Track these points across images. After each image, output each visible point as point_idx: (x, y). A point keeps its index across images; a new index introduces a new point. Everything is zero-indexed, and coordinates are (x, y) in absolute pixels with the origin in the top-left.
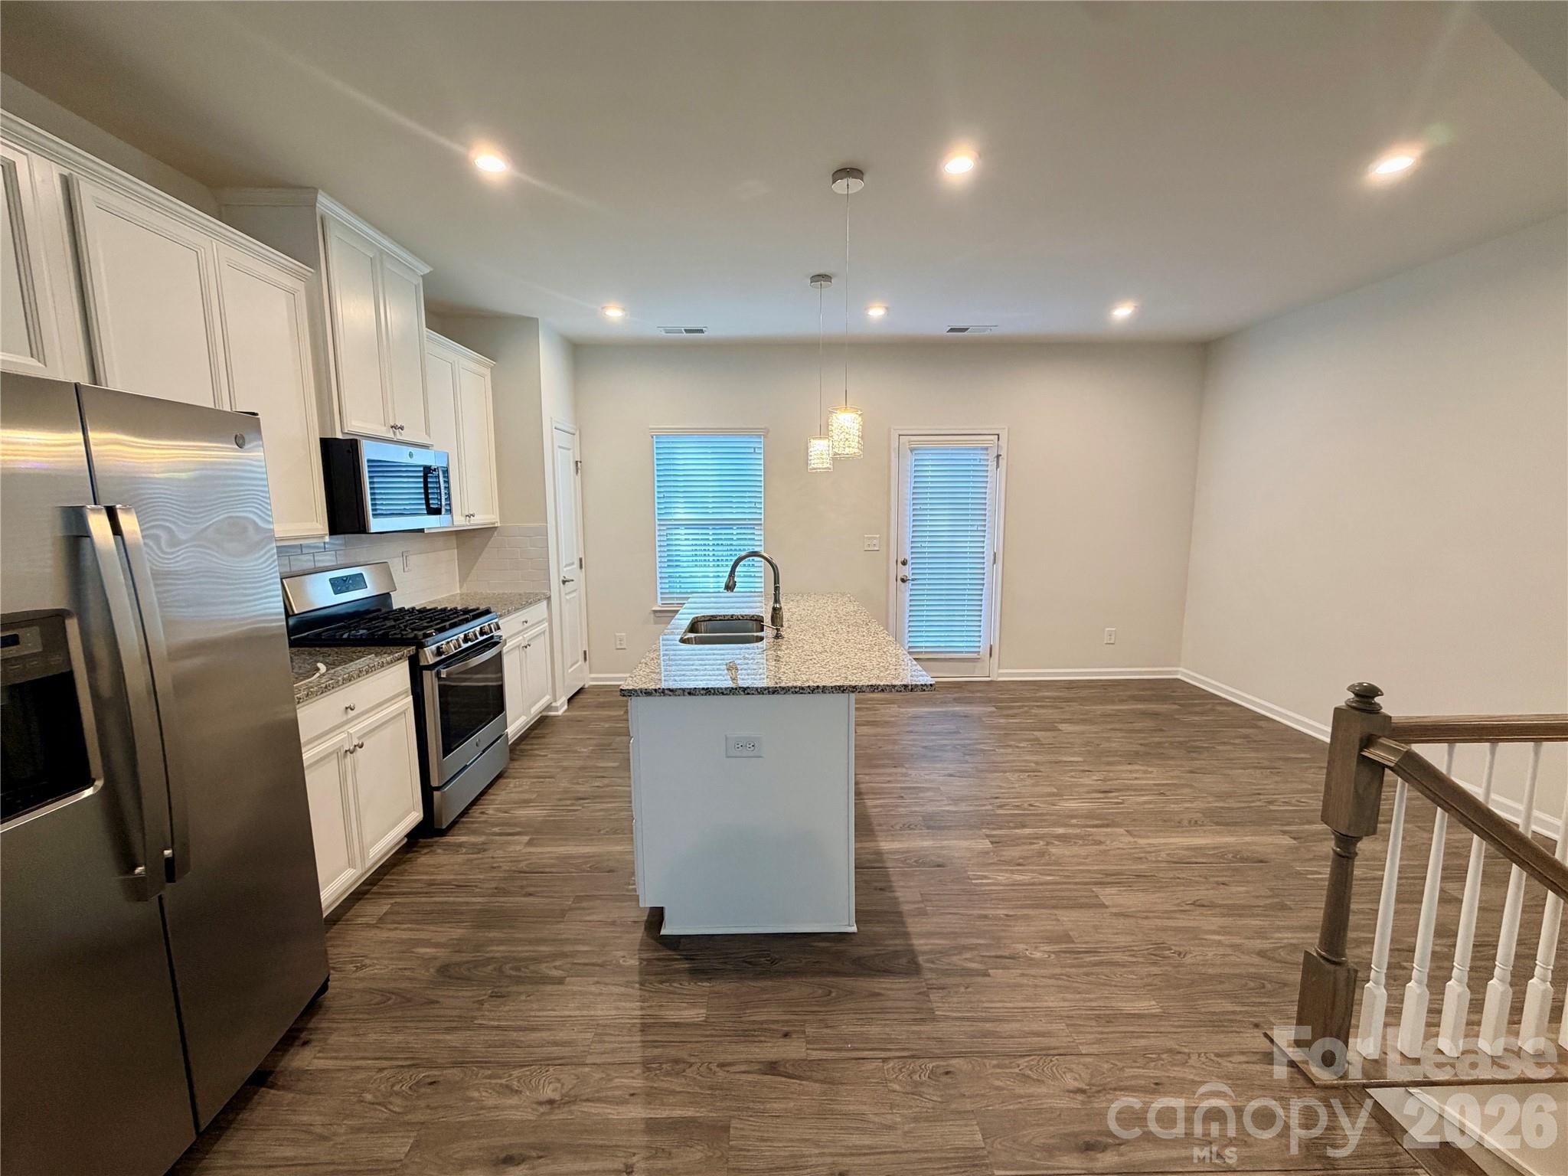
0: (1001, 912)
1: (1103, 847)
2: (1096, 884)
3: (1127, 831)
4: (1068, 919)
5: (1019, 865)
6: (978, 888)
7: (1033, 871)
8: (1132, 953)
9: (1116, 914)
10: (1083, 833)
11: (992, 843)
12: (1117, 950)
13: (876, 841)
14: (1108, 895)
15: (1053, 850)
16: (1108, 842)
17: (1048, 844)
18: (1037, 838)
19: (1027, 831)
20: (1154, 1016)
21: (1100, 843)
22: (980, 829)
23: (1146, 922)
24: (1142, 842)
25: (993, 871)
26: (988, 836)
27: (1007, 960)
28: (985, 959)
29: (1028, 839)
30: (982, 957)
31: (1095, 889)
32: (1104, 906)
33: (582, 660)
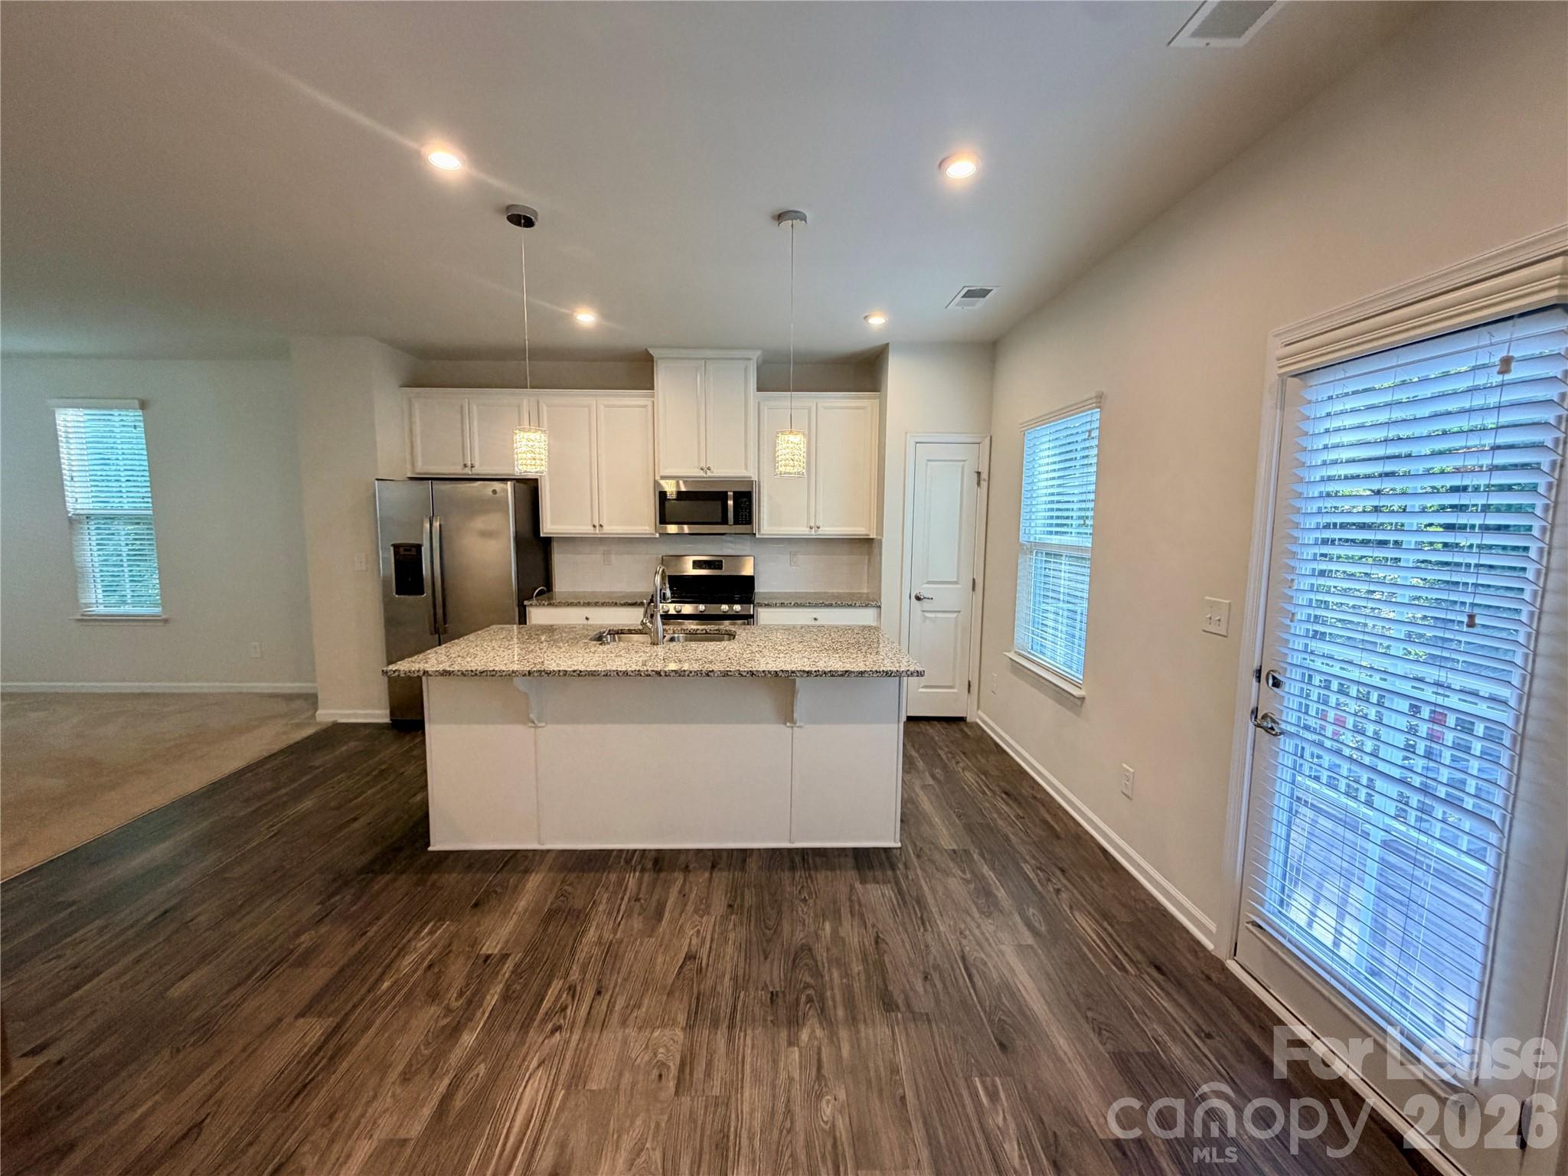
0: (373, 930)
1: (393, 1075)
2: (338, 1027)
3: (403, 1142)
4: (317, 976)
5: (431, 966)
6: (419, 924)
7: (409, 975)
8: (229, 1007)
9: (280, 1020)
10: (443, 1067)
11: (488, 957)
12: (244, 999)
13: (550, 869)
14: (315, 1030)
15: (434, 1010)
16: (399, 1089)
17: (448, 1010)
18: (470, 1002)
19: (493, 999)
20: (168, 989)
21: (406, 1078)
23: (241, 1043)
24: (364, 1147)
25: (436, 943)
27: (814, 1070)
28: (816, 1049)
29: (474, 994)
30: (819, 1049)
31: (330, 1022)
32: (302, 1015)
33: (960, 689)
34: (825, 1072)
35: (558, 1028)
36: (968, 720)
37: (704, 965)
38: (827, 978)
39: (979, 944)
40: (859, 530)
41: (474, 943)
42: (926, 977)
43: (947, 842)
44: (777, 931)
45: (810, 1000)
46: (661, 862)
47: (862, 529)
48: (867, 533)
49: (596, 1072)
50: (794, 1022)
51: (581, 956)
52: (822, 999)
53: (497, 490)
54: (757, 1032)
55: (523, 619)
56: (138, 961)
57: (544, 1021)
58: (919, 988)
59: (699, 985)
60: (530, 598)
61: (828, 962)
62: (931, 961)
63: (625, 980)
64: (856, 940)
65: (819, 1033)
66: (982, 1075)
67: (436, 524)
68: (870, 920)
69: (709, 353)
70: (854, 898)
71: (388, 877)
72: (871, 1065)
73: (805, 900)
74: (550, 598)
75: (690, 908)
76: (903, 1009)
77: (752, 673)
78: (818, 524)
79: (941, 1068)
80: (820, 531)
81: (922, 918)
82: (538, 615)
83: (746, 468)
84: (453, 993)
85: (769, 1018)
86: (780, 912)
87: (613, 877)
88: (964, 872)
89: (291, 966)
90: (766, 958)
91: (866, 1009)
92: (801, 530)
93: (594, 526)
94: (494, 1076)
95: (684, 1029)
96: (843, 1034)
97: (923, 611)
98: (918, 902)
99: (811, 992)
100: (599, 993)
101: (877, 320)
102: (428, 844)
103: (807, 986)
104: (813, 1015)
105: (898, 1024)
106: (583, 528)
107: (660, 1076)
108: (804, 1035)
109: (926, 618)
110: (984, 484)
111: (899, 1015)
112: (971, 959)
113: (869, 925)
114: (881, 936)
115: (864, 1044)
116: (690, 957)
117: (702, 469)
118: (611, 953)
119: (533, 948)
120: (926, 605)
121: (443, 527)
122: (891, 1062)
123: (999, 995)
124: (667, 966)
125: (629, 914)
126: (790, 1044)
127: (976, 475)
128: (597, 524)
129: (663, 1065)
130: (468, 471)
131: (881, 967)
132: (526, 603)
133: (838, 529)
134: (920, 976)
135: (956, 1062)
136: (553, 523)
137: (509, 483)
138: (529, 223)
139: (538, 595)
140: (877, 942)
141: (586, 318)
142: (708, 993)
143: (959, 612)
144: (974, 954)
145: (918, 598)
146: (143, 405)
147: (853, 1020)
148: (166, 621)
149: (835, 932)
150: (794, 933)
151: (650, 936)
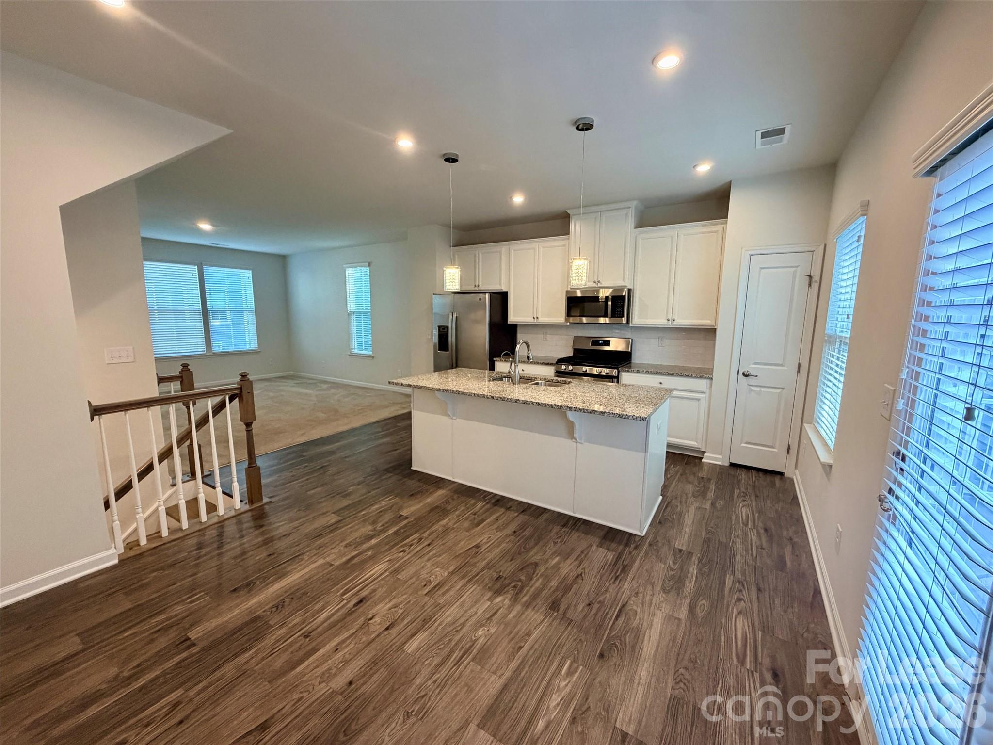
0: (372, 493)
1: (344, 543)
2: (340, 521)
3: (332, 565)
4: (346, 502)
5: (381, 512)
6: (388, 495)
7: (371, 512)
8: (318, 503)
9: (327, 512)
10: (359, 547)
11: (401, 516)
12: (323, 502)
13: (450, 490)
14: (333, 519)
15: (370, 527)
16: (342, 548)
17: (375, 529)
18: (383, 529)
19: (391, 532)
20: (308, 491)
21: (346, 546)
22: (415, 519)
23: (313, 515)
24: (321, 561)
25: (388, 504)
26: (407, 518)
27: (489, 615)
28: (498, 608)
29: (386, 527)
30: (500, 608)
31: (340, 518)
32: (334, 513)
33: (779, 449)
34: (494, 618)
35: (404, 551)
36: (785, 475)
37: (480, 552)
38: (533, 582)
39: (642, 604)
40: (707, 322)
41: (401, 508)
42: (590, 604)
43: (681, 543)
44: (528, 551)
45: (515, 587)
46: (499, 501)
47: (709, 321)
48: (713, 324)
49: (403, 573)
50: (498, 592)
51: (434, 528)
52: (522, 588)
53: (482, 298)
54: (478, 588)
55: (492, 368)
56: (307, 480)
57: (402, 546)
58: (580, 608)
59: (471, 559)
60: (499, 356)
61: (540, 575)
62: (601, 598)
63: (443, 544)
64: (566, 572)
65: (507, 602)
66: (574, 661)
67: (455, 316)
68: (585, 564)
69: (603, 207)
70: (586, 552)
71: (391, 474)
72: (519, 626)
73: (555, 543)
74: (513, 358)
75: (495, 526)
76: (561, 612)
77: (539, 404)
78: (674, 318)
79: (555, 645)
80: (675, 323)
81: (618, 577)
82: (502, 366)
83: (623, 280)
84: (380, 525)
85: (489, 585)
86: (536, 544)
87: (473, 502)
88: (674, 563)
89: (343, 496)
90: (511, 560)
91: (540, 603)
92: (661, 321)
93: (534, 318)
94: (371, 558)
95: (449, 573)
96: (518, 608)
97: (749, 385)
98: (624, 567)
99: (520, 584)
100: (429, 545)
101: (704, 168)
102: (411, 466)
103: (520, 580)
104: (511, 593)
105: (550, 617)
106: (529, 319)
107: (425, 585)
108: (499, 599)
109: (752, 390)
110: (815, 286)
111: (555, 614)
112: (628, 608)
113: (581, 567)
114: (583, 575)
115: (523, 617)
116: (477, 546)
117: (595, 282)
118: (446, 531)
119: (418, 520)
120: (751, 381)
121: (458, 318)
122: (530, 631)
123: (627, 632)
124: (464, 545)
125: (466, 519)
126: (488, 600)
127: (808, 278)
128: (535, 317)
129: (430, 582)
130: (476, 288)
131: (568, 589)
132: (494, 359)
133: (691, 321)
134: (587, 602)
135: (565, 648)
136: (514, 316)
137: (487, 294)
138: (455, 161)
139: (504, 355)
140: (577, 577)
141: (518, 199)
142: (472, 563)
143: (783, 388)
144: (634, 605)
145: (744, 374)
146: (369, 265)
147: (527, 605)
148: (373, 357)
149: (558, 563)
150: (534, 555)
151: (467, 531)
